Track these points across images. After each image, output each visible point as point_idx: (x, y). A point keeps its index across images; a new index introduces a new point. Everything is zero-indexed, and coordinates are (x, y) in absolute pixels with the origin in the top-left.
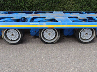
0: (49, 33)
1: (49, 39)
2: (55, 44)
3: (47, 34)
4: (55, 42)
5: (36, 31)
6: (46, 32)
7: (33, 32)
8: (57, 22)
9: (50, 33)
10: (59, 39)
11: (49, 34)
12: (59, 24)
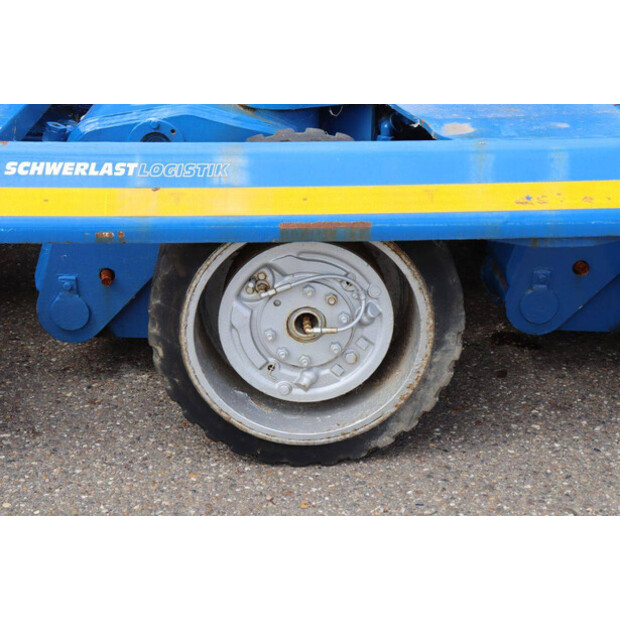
0: (296, 303)
1: (299, 396)
2: (379, 466)
3: (275, 319)
4: (385, 440)
5: (110, 277)
6: (259, 284)
7: (76, 288)
8: (422, 134)
9: (317, 304)
10: (445, 393)
11: (305, 320)
12: (453, 171)
